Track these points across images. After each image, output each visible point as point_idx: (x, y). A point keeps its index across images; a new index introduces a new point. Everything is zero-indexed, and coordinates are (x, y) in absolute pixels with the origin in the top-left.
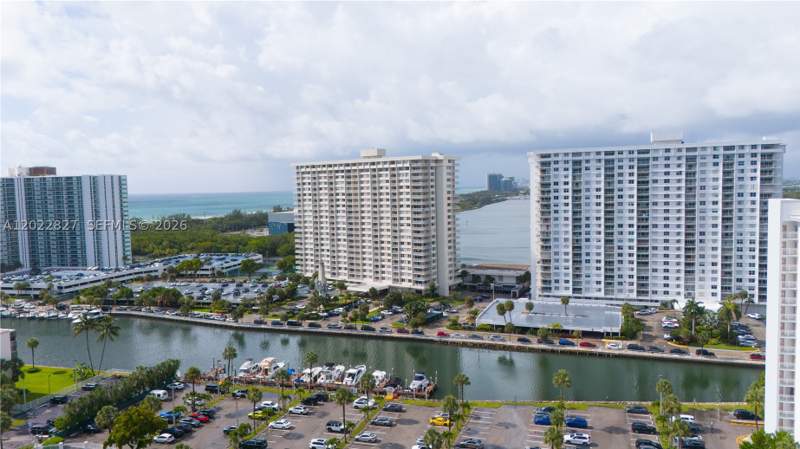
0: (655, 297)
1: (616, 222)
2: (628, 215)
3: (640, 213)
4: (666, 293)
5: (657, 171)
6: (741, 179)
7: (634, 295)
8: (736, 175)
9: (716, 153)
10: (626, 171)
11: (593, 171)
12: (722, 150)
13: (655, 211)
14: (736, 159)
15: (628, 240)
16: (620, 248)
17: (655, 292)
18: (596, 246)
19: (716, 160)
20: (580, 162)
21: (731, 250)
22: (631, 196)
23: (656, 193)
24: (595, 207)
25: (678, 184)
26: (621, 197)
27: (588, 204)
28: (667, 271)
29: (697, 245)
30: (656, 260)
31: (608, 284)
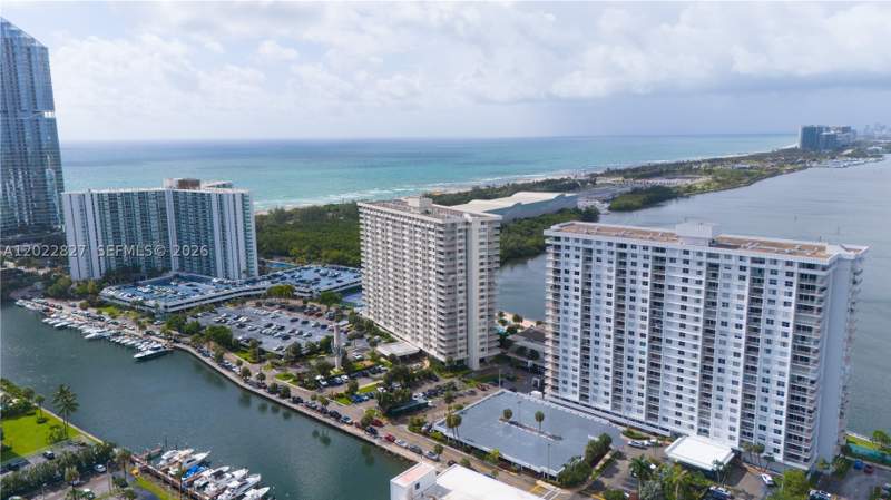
0: (666, 426)
1: (626, 329)
2: (639, 322)
3: (653, 322)
4: (678, 423)
5: (674, 275)
6: (772, 302)
7: (642, 417)
8: (765, 296)
9: (743, 264)
10: (640, 269)
11: (605, 264)
12: (749, 261)
13: (670, 324)
14: (767, 276)
15: (640, 351)
16: (630, 359)
17: (665, 419)
18: (604, 352)
19: (743, 273)
20: (590, 251)
21: (754, 388)
22: (644, 301)
23: (672, 301)
24: (605, 306)
25: (696, 296)
26: (633, 299)
27: (598, 302)
28: (679, 397)
29: (715, 374)
30: (669, 381)
31: (616, 398)
